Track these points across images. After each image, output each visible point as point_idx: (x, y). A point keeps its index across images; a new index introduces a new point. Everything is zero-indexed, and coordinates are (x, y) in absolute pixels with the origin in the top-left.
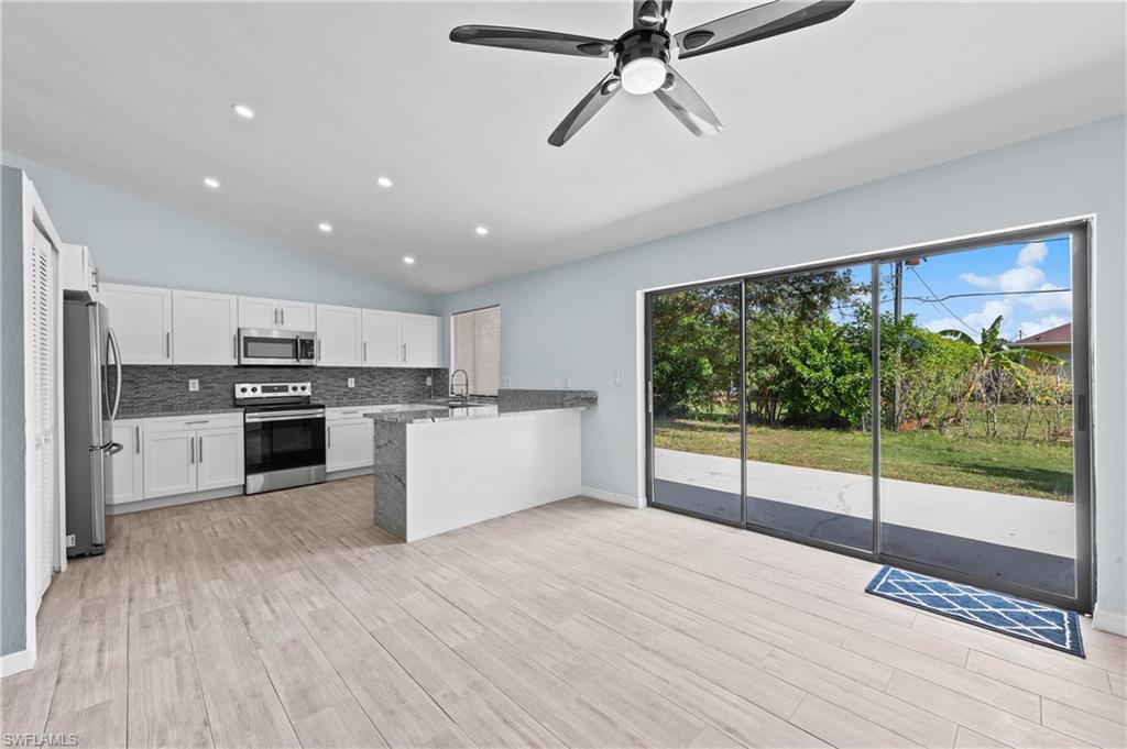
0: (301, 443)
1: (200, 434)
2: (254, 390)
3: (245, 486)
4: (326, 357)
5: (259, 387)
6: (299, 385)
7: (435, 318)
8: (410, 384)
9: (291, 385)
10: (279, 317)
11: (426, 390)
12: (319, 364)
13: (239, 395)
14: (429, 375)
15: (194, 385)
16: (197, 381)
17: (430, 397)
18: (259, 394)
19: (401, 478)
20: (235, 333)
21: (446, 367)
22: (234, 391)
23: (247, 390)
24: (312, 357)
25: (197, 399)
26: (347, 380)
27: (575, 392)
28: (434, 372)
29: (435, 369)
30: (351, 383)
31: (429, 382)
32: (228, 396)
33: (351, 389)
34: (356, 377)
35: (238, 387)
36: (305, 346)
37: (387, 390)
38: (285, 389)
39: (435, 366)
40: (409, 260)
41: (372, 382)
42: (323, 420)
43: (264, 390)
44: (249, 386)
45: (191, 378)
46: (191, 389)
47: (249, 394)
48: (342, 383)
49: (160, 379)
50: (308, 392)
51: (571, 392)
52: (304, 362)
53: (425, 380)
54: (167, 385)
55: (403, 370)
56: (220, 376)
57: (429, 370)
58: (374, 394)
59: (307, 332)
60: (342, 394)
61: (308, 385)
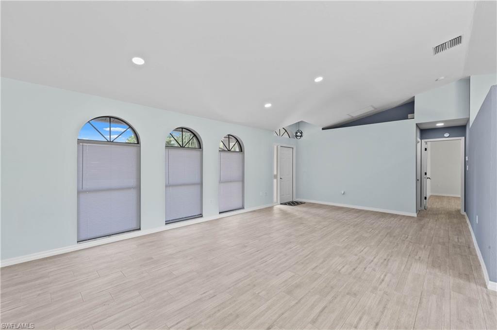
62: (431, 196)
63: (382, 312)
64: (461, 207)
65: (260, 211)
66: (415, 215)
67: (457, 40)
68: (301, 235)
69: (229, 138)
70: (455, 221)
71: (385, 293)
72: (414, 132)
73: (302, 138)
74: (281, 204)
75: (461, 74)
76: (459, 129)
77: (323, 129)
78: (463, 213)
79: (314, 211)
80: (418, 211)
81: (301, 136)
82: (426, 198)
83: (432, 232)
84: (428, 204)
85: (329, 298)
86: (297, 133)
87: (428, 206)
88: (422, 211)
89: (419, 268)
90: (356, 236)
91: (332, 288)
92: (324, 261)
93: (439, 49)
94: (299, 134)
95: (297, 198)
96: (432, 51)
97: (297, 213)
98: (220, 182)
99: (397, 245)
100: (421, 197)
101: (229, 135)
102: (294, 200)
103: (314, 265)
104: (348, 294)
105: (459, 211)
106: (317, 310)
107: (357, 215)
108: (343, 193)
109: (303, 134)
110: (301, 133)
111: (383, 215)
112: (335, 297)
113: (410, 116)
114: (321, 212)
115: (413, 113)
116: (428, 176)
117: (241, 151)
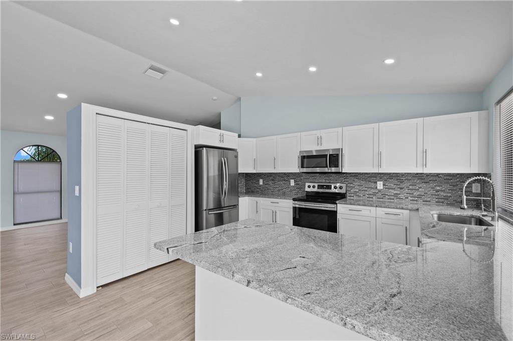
2: (314, 187)
5: (316, 185)
6: (337, 185)
7: (475, 115)
8: (445, 190)
9: (333, 185)
10: (319, 141)
13: (307, 189)
15: (292, 183)
16: (293, 180)
18: (316, 190)
20: (299, 154)
22: (305, 186)
25: (294, 190)
26: (376, 183)
30: (380, 185)
33: (380, 191)
34: (386, 181)
35: (307, 184)
36: (334, 159)
37: (416, 194)
38: (330, 187)
41: (400, 185)
43: (320, 187)
44: (312, 185)
45: (292, 179)
46: (291, 185)
47: (311, 189)
48: (373, 185)
49: (282, 179)
50: (343, 191)
54: (284, 182)
56: (302, 178)
58: (402, 196)
59: (333, 150)
60: (375, 194)
61: (344, 186)
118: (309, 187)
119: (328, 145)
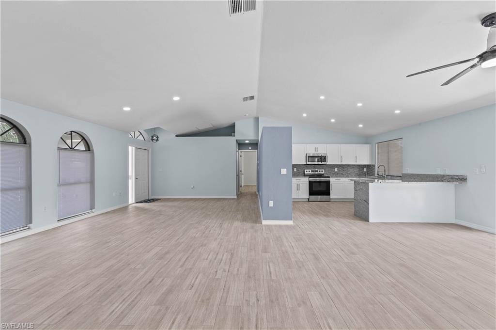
0: (323, 188)
1: (299, 183)
2: (309, 171)
3: (309, 199)
4: (329, 162)
5: (310, 170)
6: (321, 170)
8: (357, 170)
9: (319, 170)
10: (316, 149)
11: (364, 173)
12: (328, 164)
13: (306, 173)
14: (365, 167)
16: (296, 169)
17: (365, 176)
18: (310, 173)
19: (367, 201)
20: (305, 155)
21: (373, 164)
22: (304, 171)
23: (308, 172)
24: (326, 161)
26: (334, 169)
27: (451, 176)
28: (368, 166)
29: (368, 165)
30: (336, 170)
31: (365, 170)
32: (303, 173)
33: (336, 172)
34: (338, 168)
35: (305, 170)
36: (323, 158)
37: (349, 172)
38: (317, 171)
39: (368, 164)
40: (361, 126)
41: (343, 170)
42: (329, 181)
43: (312, 171)
44: (308, 170)
46: (295, 171)
47: (308, 173)
48: (333, 170)
50: (323, 173)
51: (448, 175)
52: (323, 163)
53: (363, 169)
55: (355, 165)
56: (301, 167)
57: (365, 165)
58: (344, 174)
59: (324, 154)
60: (334, 173)
61: (323, 170)
62: (244, 186)
63: (220, 248)
64: (256, 190)
65: (114, 211)
66: (236, 197)
67: (252, 98)
68: (163, 222)
69: (71, 135)
70: (254, 197)
71: (221, 239)
72: (235, 144)
73: (158, 142)
74: (137, 203)
75: (255, 115)
76: (255, 145)
77: (176, 136)
78: (257, 193)
79: (170, 204)
80: (238, 195)
81: (157, 140)
82: (241, 186)
83: (244, 205)
84: (242, 190)
85: (190, 251)
86: (153, 137)
87: (242, 191)
88: (240, 195)
89: (237, 224)
90: (203, 216)
91: (191, 246)
92: (184, 234)
93: (245, 99)
94: (154, 138)
95: (152, 195)
96: (242, 100)
97: (155, 208)
98: (60, 185)
99: (227, 214)
100: (239, 186)
101: (71, 132)
102: (150, 198)
103: (177, 238)
104: (201, 246)
105: (255, 192)
106: (184, 260)
107: (203, 202)
108: (192, 187)
109: (159, 139)
110: (157, 137)
111: (219, 200)
112: (193, 250)
113: (233, 134)
114: (176, 204)
115: (234, 132)
116: (242, 172)
117: (89, 150)
118: (307, 171)
119: (321, 152)
